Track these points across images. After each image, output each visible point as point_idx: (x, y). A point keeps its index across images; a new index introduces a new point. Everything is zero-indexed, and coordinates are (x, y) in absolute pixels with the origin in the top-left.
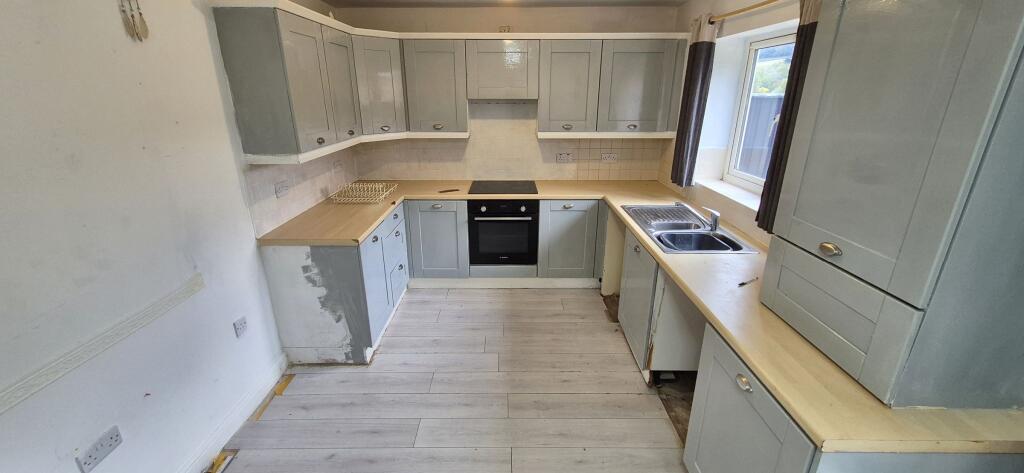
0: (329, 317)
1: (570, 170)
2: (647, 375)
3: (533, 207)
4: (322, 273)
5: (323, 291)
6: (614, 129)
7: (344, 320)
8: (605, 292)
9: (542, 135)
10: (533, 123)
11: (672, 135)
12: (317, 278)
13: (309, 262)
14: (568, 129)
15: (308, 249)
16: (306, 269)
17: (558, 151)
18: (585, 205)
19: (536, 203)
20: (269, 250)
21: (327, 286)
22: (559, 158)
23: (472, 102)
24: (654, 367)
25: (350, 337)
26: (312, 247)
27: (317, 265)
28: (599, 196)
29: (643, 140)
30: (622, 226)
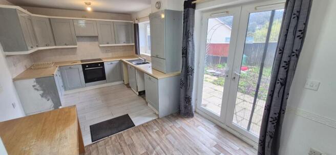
0: (44, 100)
1: (110, 55)
2: (138, 93)
3: (102, 64)
4: (41, 86)
5: (41, 92)
6: (119, 43)
7: (50, 100)
8: (125, 83)
9: (101, 45)
10: (97, 43)
11: (134, 44)
12: (39, 88)
13: (35, 84)
14: (108, 43)
15: (34, 80)
16: (34, 86)
17: (106, 50)
18: (116, 62)
19: (103, 63)
20: (18, 82)
21: (43, 90)
22: (106, 52)
23: (77, 37)
24: (139, 91)
25: (53, 104)
26: (36, 79)
27: (39, 84)
28: (120, 59)
29: (127, 46)
30: (126, 64)
